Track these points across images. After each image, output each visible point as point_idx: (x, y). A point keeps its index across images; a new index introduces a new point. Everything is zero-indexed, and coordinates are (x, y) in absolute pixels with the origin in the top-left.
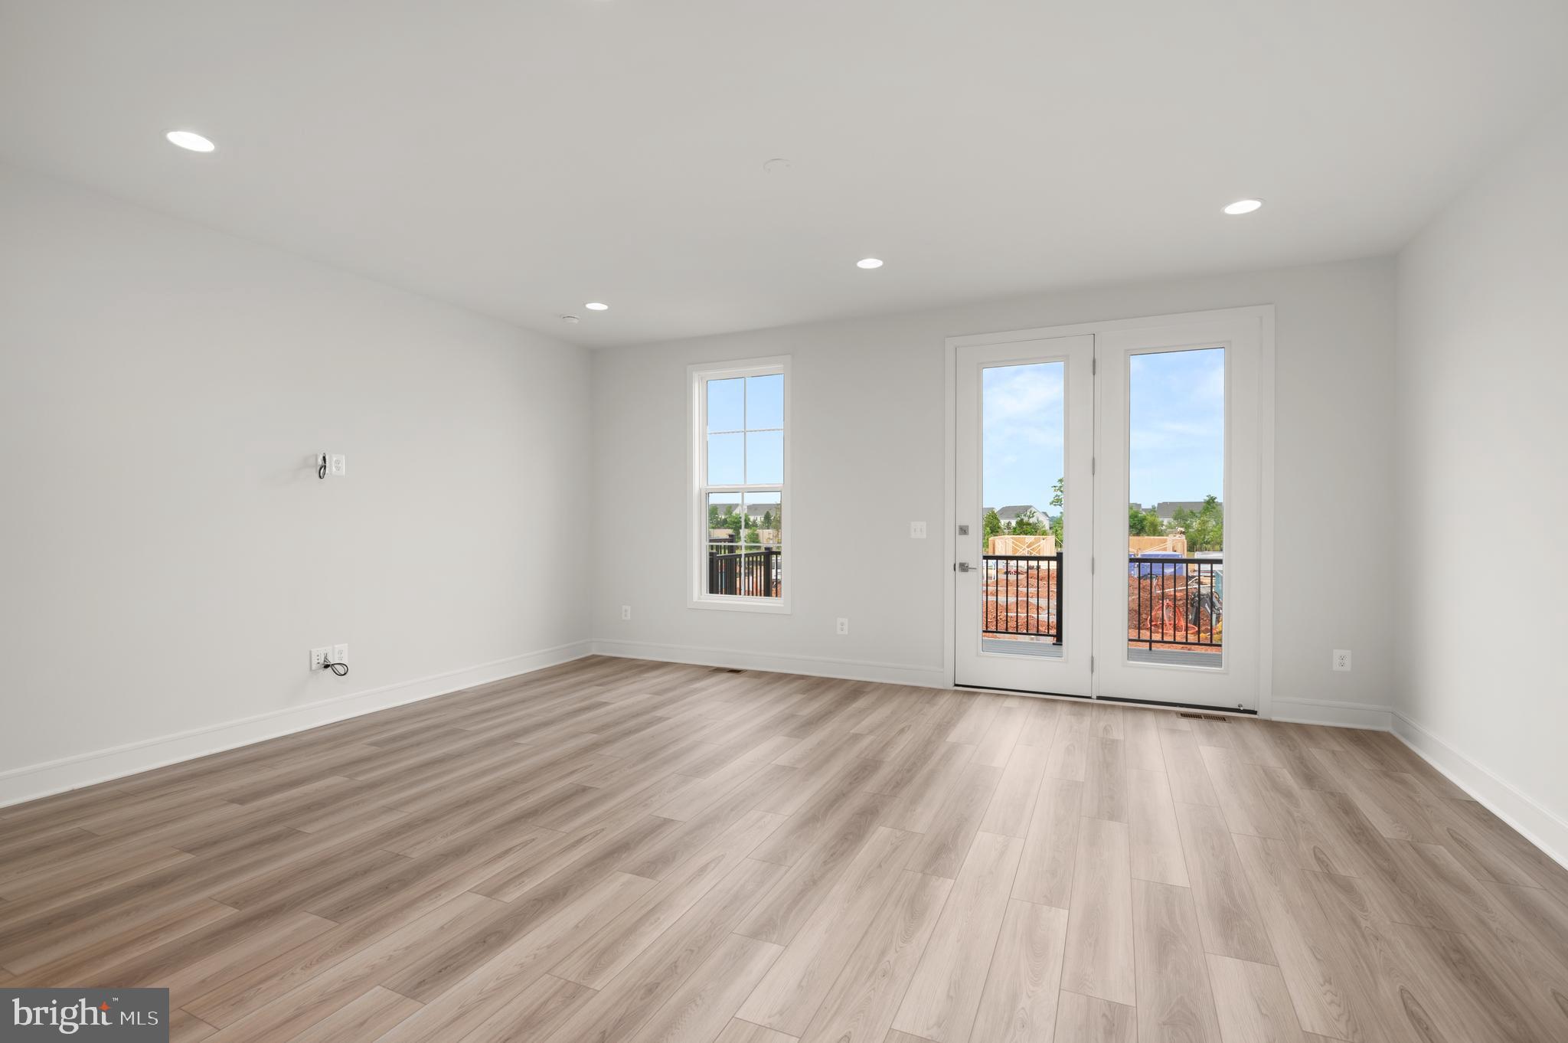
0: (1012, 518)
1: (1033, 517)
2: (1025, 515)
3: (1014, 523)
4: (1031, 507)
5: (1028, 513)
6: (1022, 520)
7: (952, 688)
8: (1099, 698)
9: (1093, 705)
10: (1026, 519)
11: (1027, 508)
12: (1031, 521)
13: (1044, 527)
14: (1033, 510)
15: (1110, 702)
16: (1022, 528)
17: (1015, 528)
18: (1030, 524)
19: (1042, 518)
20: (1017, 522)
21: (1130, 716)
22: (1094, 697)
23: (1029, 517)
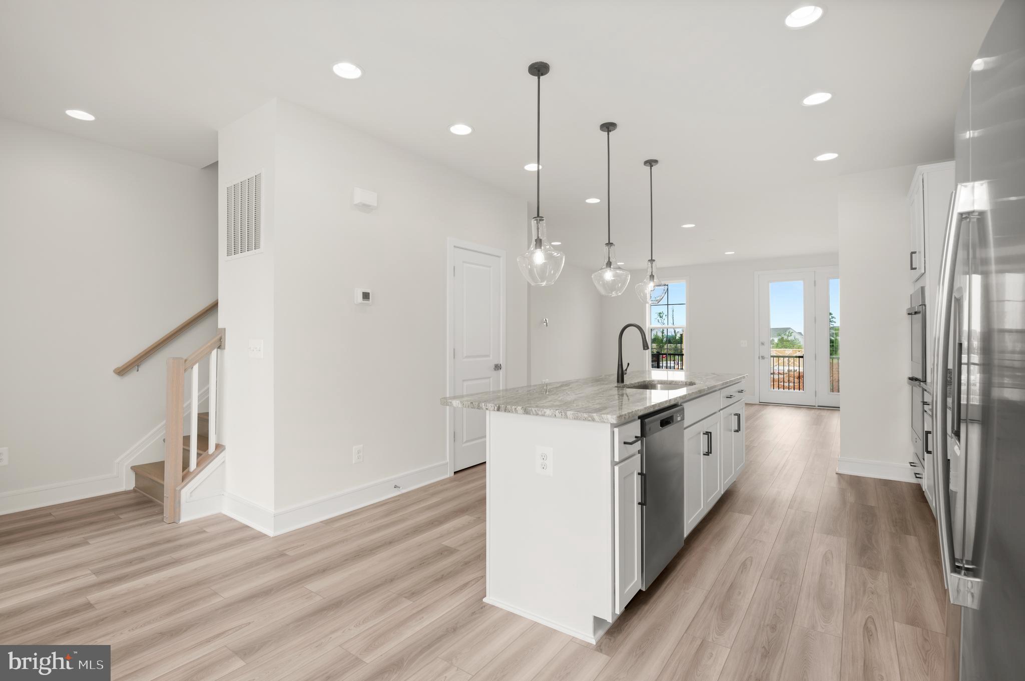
0: (775, 337)
1: (791, 336)
2: (785, 335)
3: (776, 340)
4: (790, 328)
5: (787, 333)
6: (783, 338)
7: (758, 403)
8: (818, 406)
9: (816, 408)
10: (785, 337)
11: (785, 330)
12: (790, 338)
13: (800, 343)
14: (791, 331)
15: (822, 408)
16: (783, 344)
17: (777, 344)
18: (788, 341)
19: (798, 337)
20: (779, 340)
21: (829, 411)
22: (817, 405)
23: (788, 336)
